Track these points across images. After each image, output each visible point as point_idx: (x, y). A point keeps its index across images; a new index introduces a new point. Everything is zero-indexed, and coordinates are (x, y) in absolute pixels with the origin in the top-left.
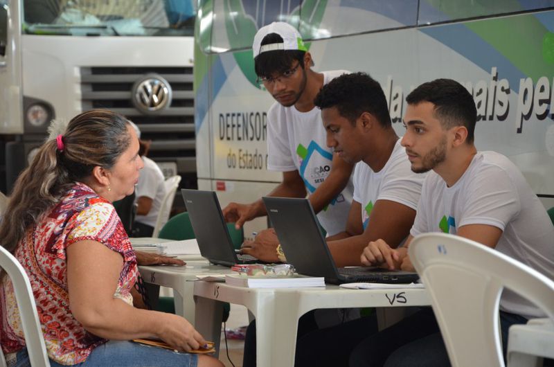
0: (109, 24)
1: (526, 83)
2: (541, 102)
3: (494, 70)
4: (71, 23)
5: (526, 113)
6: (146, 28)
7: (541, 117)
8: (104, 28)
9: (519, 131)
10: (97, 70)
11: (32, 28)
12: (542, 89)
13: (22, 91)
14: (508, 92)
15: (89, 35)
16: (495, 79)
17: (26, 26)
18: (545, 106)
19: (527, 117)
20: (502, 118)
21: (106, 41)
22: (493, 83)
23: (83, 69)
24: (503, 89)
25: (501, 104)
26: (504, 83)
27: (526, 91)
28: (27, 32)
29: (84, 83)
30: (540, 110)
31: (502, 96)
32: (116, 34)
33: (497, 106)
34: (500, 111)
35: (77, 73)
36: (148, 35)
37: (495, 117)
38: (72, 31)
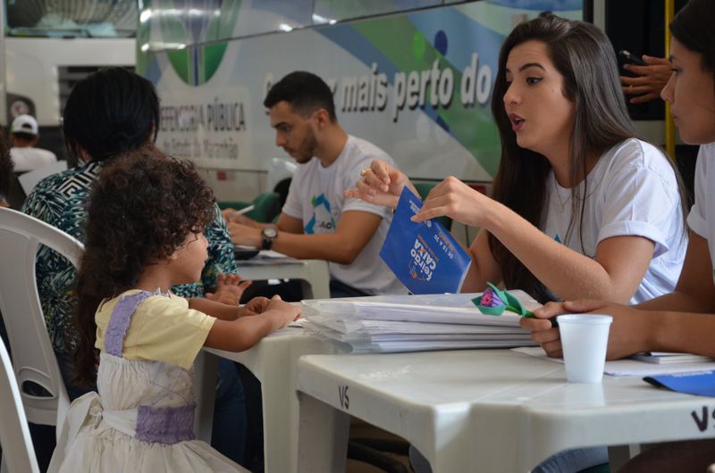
0: (83, 27)
1: (400, 77)
2: (413, 94)
3: (375, 66)
4: (50, 26)
5: (400, 104)
6: (118, 31)
7: (413, 108)
8: (79, 31)
9: (395, 120)
10: (72, 69)
11: (14, 31)
12: (413, 83)
13: (5, 88)
14: (385, 85)
15: (66, 38)
16: (376, 73)
17: (8, 29)
18: (415, 98)
19: (401, 108)
20: (381, 109)
21: (80, 43)
22: (374, 77)
23: (61, 69)
24: (382, 83)
25: (381, 96)
26: (383, 77)
27: (400, 86)
28: (9, 35)
29: (61, 81)
30: (411, 101)
31: (381, 89)
32: (90, 36)
33: (378, 98)
34: (380, 103)
35: (55, 72)
36: (119, 37)
37: (376, 109)
38: (50, 34)
